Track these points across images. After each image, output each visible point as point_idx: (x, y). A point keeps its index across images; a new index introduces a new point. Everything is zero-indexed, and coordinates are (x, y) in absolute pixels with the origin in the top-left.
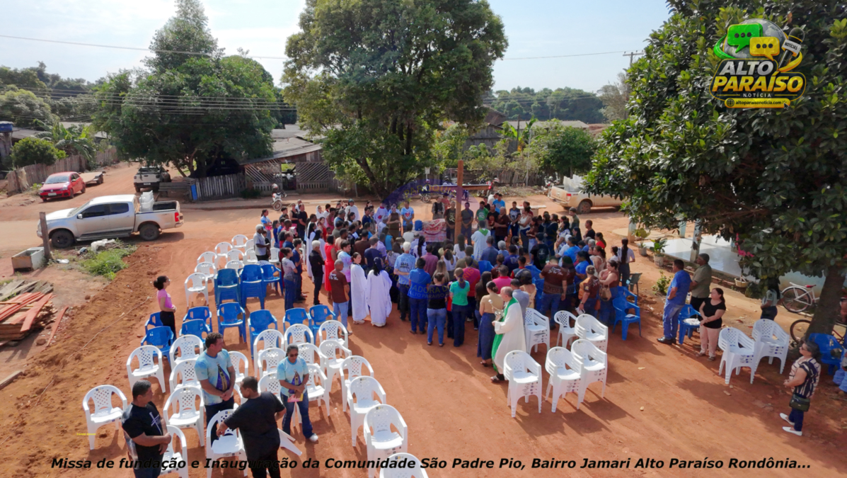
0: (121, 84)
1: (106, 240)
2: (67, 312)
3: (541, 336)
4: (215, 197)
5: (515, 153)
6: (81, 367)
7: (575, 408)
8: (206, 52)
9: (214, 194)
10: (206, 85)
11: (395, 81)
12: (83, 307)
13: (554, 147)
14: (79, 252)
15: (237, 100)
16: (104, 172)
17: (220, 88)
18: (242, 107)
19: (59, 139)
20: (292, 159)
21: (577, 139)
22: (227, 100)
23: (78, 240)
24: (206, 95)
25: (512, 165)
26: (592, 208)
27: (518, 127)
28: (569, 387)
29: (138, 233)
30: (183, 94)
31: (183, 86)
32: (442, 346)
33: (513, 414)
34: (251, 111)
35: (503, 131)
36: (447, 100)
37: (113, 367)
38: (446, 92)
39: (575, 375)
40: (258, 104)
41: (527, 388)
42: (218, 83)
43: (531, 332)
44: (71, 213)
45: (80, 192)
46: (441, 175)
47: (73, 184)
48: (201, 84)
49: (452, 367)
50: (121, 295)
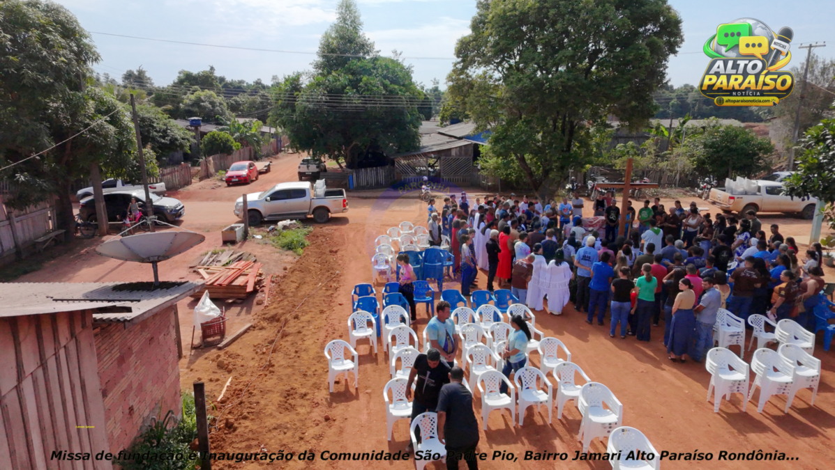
0: (294, 85)
1: (289, 220)
2: (273, 279)
3: (736, 337)
4: (369, 187)
5: (665, 152)
6: (301, 325)
7: (783, 412)
8: (364, 53)
9: (368, 184)
10: (366, 85)
11: (568, 79)
12: (284, 277)
13: (711, 147)
14: (268, 230)
15: (392, 98)
16: (271, 162)
17: (378, 87)
18: (397, 104)
19: (235, 132)
20: (439, 154)
21: (739, 138)
22: (384, 98)
23: (266, 219)
24: (366, 94)
25: (663, 165)
26: (758, 213)
27: (671, 125)
28: (779, 389)
29: (312, 216)
30: (347, 93)
31: (346, 86)
32: (624, 338)
33: (716, 409)
34: (404, 108)
35: (654, 130)
36: (619, 98)
37: (327, 328)
38: (620, 89)
39: (786, 378)
40: (410, 101)
41: (734, 385)
42: (376, 81)
43: (725, 332)
44: (260, 196)
45: (254, 179)
46: (585, 173)
47: (250, 171)
48: (361, 84)
49: (638, 359)
50: (312, 268)
